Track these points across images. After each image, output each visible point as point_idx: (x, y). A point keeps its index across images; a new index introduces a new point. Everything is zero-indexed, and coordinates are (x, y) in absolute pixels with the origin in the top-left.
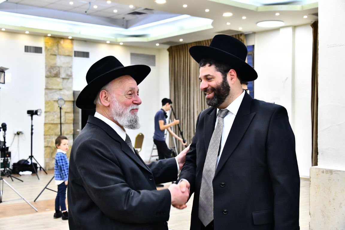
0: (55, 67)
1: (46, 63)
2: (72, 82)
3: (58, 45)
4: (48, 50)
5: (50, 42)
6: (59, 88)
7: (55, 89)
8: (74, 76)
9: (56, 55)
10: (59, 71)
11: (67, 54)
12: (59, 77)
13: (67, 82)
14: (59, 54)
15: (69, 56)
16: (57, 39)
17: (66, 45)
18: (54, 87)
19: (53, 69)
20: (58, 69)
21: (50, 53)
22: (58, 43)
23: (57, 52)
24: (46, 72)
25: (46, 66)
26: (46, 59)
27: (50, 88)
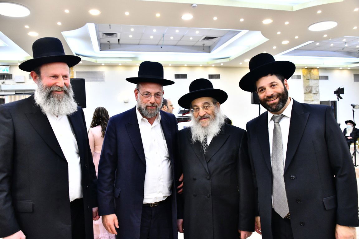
0: (309, 87)
1: (304, 85)
2: (319, 96)
3: (310, 73)
4: (305, 76)
5: (306, 71)
6: (312, 100)
7: (310, 101)
8: (320, 92)
9: (309, 79)
10: (311, 89)
11: (316, 78)
12: (312, 93)
13: (316, 96)
14: (311, 79)
15: (317, 79)
16: (310, 69)
17: (315, 72)
18: (309, 100)
19: (308, 88)
20: (311, 88)
21: (305, 79)
22: (310, 71)
23: (310, 77)
24: (304, 90)
25: (304, 87)
26: (304, 82)
27: (307, 100)
